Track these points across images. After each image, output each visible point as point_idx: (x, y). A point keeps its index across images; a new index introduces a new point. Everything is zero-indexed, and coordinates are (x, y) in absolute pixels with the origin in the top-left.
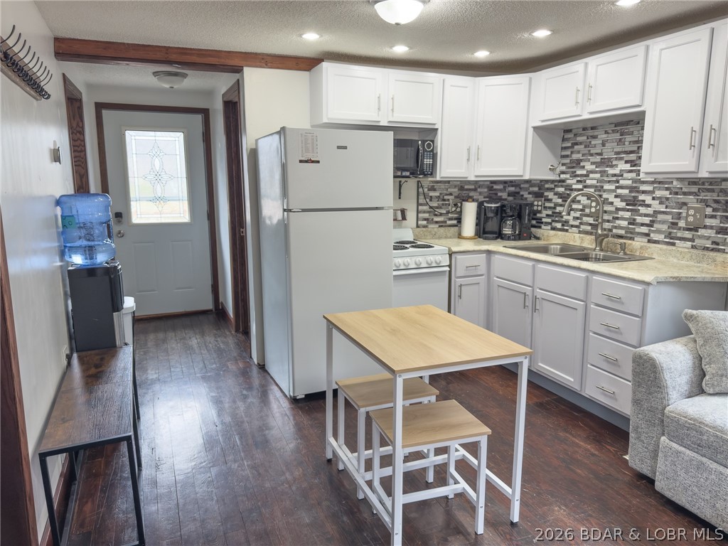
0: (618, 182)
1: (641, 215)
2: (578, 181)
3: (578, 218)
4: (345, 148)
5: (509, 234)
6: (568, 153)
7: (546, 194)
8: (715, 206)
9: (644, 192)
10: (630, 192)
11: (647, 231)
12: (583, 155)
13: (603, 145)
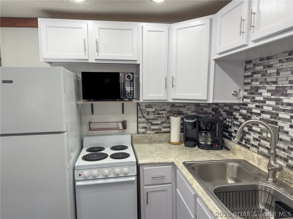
2: (257, 106)
3: (257, 140)
4: (11, 82)
5: (203, 144)
6: (249, 80)
7: (234, 113)
12: (261, 83)
13: (278, 74)
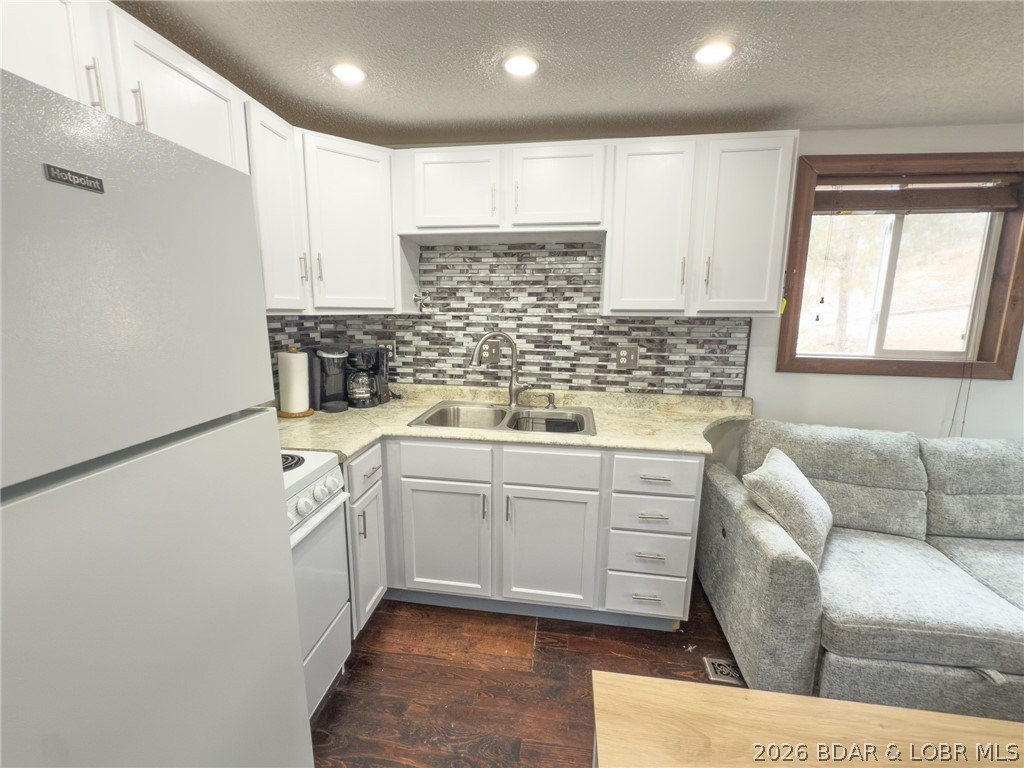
0: (520, 319)
1: (557, 358)
2: (454, 317)
3: (460, 366)
5: (364, 398)
6: (432, 278)
7: (398, 334)
8: (649, 345)
9: (558, 331)
10: (539, 331)
11: (568, 377)
12: (459, 283)
13: (492, 271)
